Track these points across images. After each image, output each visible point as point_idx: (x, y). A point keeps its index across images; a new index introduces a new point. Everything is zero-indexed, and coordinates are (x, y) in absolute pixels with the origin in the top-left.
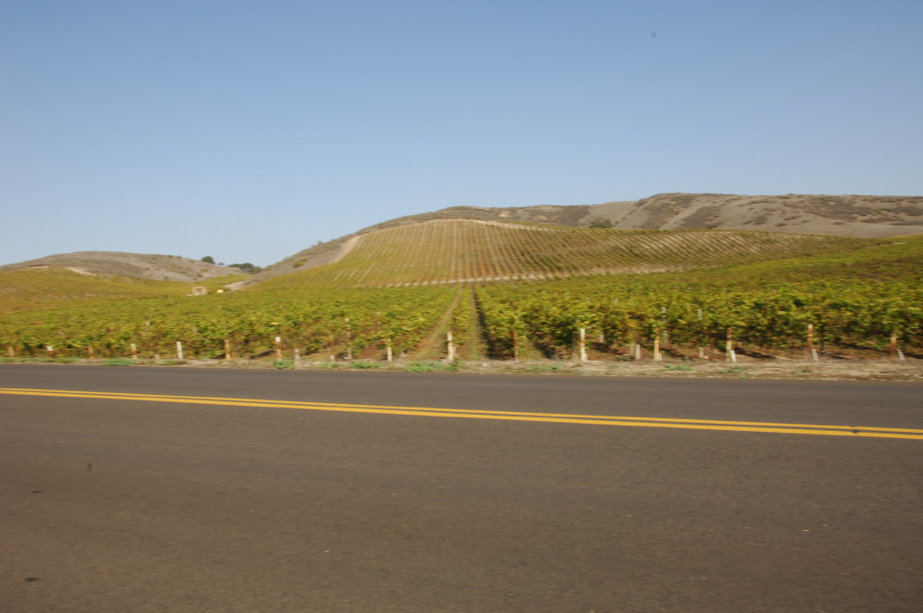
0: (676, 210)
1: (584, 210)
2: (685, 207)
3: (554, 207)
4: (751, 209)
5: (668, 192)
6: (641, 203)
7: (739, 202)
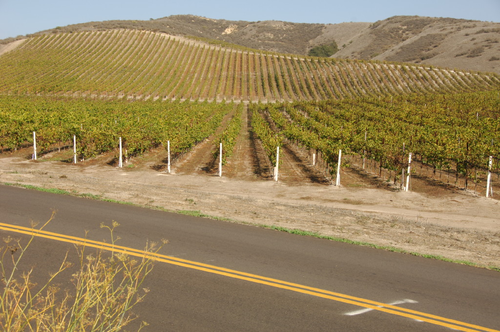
0: (404, 35)
1: (317, 30)
2: (413, 33)
3: (285, 24)
4: (473, 39)
5: (406, 15)
6: (374, 26)
7: (468, 31)
